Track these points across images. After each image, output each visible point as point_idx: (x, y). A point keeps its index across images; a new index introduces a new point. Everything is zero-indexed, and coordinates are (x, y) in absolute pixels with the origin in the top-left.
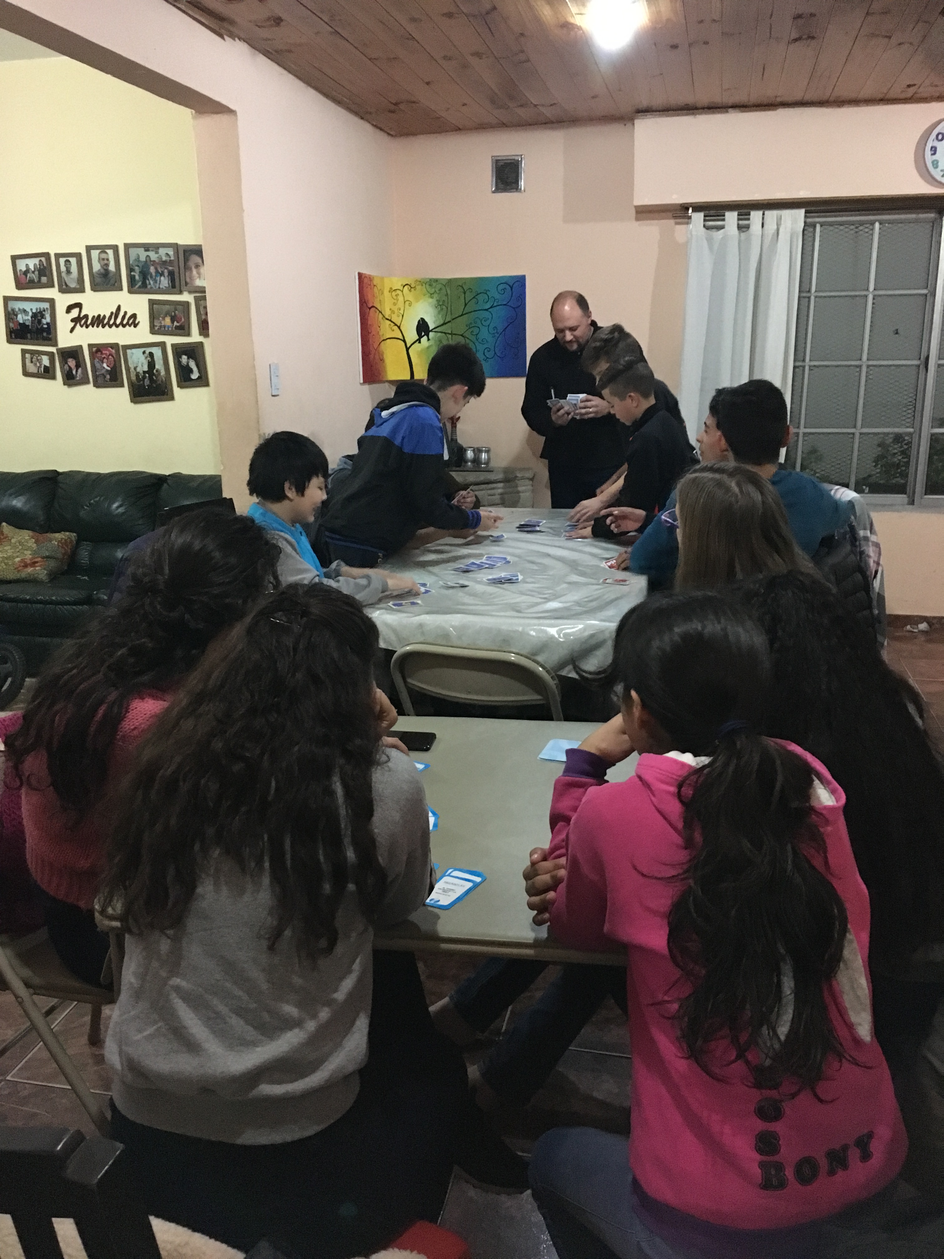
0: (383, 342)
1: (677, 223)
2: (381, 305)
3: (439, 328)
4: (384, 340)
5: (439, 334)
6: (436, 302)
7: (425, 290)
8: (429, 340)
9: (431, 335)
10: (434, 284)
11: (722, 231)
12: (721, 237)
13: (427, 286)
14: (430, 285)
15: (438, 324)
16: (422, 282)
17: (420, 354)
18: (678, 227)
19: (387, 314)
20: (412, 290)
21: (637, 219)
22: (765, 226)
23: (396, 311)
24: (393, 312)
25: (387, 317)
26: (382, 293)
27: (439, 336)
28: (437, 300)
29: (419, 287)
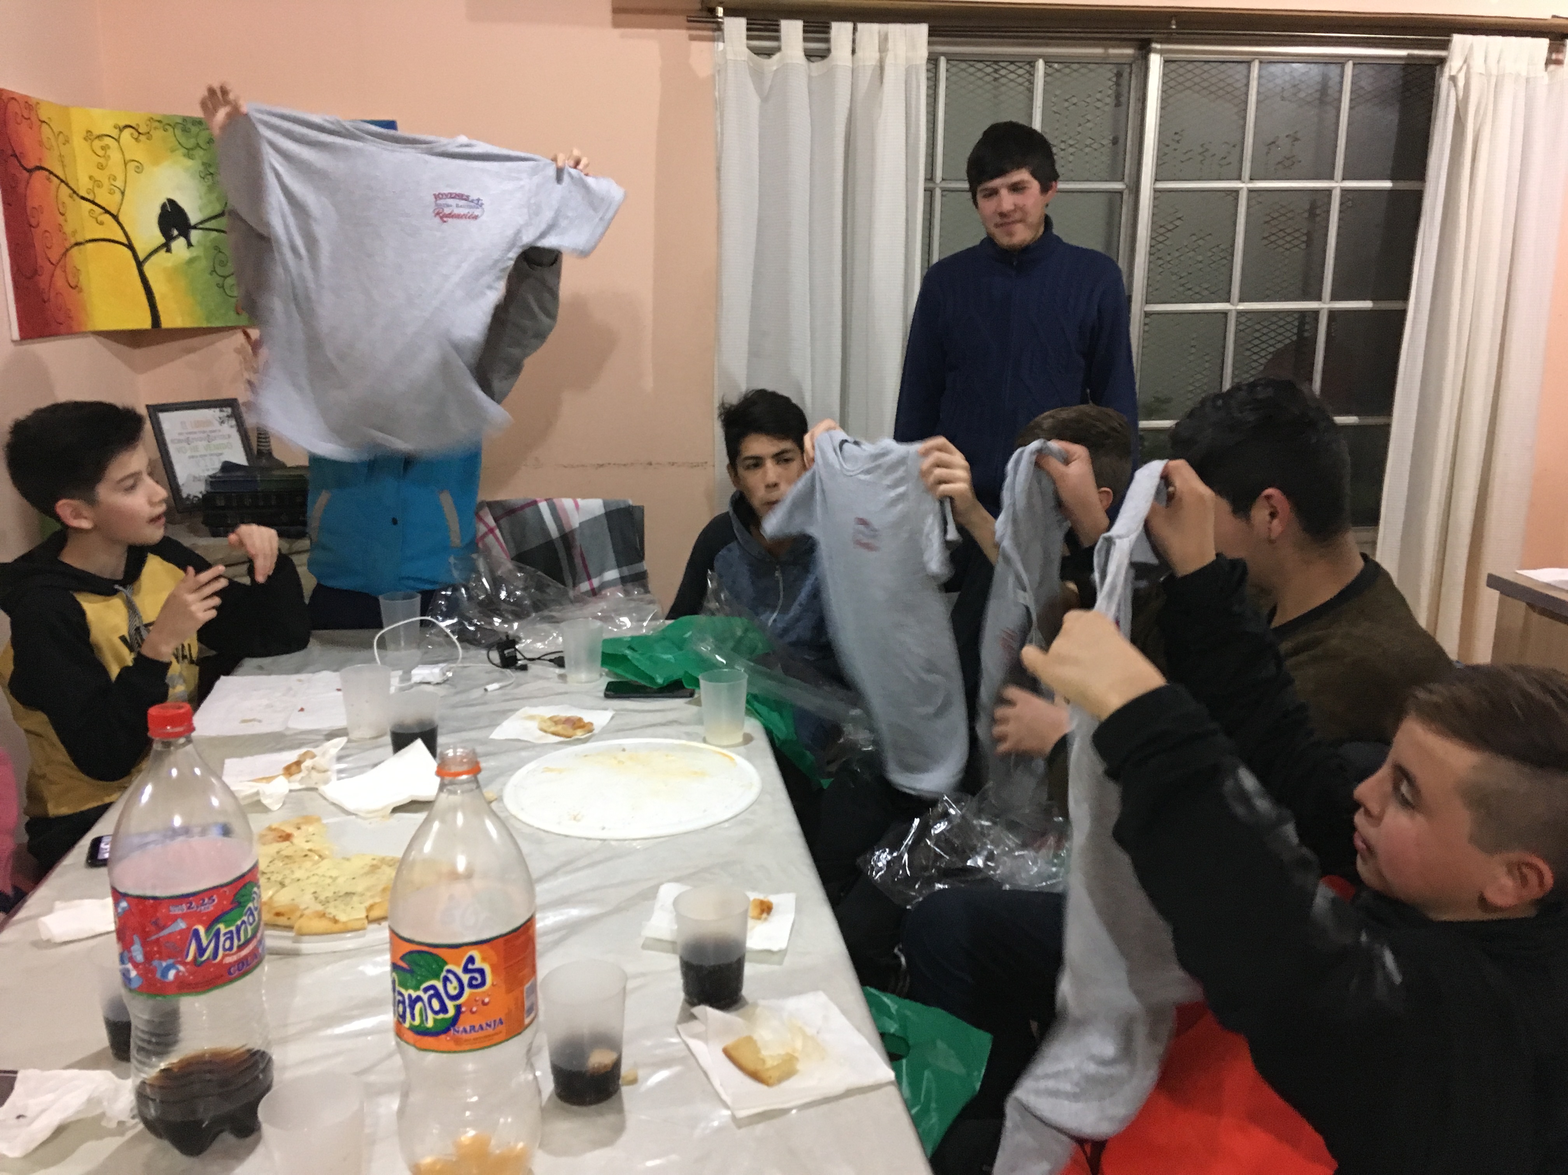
0: (76, 248)
1: (693, 38)
2: (64, 166)
3: (213, 221)
4: (78, 244)
5: (214, 234)
6: (201, 168)
7: (174, 139)
8: (190, 245)
9: (195, 235)
10: (194, 129)
11: (776, 57)
12: (775, 68)
13: (178, 132)
14: (185, 130)
15: (208, 213)
16: (165, 124)
17: (173, 274)
18: (696, 44)
19: (83, 186)
20: (142, 138)
21: (616, 25)
22: (859, 53)
23: (106, 182)
24: (98, 184)
25: (83, 193)
26: (67, 141)
27: (215, 239)
28: (204, 164)
29: (158, 134)
